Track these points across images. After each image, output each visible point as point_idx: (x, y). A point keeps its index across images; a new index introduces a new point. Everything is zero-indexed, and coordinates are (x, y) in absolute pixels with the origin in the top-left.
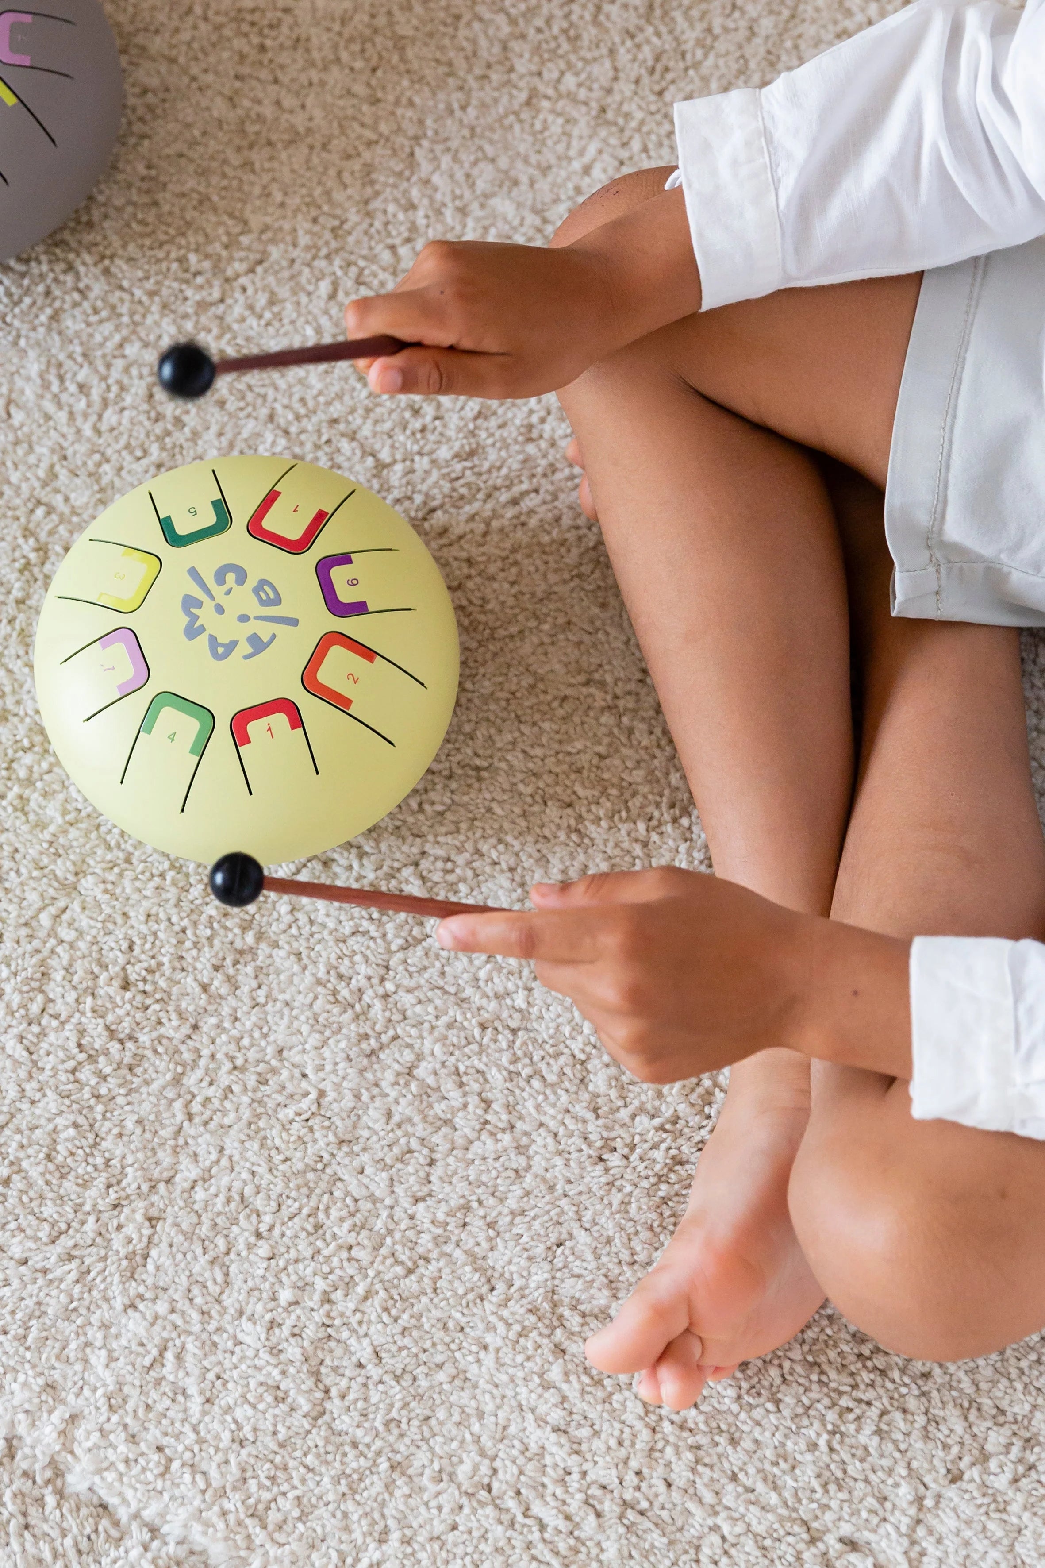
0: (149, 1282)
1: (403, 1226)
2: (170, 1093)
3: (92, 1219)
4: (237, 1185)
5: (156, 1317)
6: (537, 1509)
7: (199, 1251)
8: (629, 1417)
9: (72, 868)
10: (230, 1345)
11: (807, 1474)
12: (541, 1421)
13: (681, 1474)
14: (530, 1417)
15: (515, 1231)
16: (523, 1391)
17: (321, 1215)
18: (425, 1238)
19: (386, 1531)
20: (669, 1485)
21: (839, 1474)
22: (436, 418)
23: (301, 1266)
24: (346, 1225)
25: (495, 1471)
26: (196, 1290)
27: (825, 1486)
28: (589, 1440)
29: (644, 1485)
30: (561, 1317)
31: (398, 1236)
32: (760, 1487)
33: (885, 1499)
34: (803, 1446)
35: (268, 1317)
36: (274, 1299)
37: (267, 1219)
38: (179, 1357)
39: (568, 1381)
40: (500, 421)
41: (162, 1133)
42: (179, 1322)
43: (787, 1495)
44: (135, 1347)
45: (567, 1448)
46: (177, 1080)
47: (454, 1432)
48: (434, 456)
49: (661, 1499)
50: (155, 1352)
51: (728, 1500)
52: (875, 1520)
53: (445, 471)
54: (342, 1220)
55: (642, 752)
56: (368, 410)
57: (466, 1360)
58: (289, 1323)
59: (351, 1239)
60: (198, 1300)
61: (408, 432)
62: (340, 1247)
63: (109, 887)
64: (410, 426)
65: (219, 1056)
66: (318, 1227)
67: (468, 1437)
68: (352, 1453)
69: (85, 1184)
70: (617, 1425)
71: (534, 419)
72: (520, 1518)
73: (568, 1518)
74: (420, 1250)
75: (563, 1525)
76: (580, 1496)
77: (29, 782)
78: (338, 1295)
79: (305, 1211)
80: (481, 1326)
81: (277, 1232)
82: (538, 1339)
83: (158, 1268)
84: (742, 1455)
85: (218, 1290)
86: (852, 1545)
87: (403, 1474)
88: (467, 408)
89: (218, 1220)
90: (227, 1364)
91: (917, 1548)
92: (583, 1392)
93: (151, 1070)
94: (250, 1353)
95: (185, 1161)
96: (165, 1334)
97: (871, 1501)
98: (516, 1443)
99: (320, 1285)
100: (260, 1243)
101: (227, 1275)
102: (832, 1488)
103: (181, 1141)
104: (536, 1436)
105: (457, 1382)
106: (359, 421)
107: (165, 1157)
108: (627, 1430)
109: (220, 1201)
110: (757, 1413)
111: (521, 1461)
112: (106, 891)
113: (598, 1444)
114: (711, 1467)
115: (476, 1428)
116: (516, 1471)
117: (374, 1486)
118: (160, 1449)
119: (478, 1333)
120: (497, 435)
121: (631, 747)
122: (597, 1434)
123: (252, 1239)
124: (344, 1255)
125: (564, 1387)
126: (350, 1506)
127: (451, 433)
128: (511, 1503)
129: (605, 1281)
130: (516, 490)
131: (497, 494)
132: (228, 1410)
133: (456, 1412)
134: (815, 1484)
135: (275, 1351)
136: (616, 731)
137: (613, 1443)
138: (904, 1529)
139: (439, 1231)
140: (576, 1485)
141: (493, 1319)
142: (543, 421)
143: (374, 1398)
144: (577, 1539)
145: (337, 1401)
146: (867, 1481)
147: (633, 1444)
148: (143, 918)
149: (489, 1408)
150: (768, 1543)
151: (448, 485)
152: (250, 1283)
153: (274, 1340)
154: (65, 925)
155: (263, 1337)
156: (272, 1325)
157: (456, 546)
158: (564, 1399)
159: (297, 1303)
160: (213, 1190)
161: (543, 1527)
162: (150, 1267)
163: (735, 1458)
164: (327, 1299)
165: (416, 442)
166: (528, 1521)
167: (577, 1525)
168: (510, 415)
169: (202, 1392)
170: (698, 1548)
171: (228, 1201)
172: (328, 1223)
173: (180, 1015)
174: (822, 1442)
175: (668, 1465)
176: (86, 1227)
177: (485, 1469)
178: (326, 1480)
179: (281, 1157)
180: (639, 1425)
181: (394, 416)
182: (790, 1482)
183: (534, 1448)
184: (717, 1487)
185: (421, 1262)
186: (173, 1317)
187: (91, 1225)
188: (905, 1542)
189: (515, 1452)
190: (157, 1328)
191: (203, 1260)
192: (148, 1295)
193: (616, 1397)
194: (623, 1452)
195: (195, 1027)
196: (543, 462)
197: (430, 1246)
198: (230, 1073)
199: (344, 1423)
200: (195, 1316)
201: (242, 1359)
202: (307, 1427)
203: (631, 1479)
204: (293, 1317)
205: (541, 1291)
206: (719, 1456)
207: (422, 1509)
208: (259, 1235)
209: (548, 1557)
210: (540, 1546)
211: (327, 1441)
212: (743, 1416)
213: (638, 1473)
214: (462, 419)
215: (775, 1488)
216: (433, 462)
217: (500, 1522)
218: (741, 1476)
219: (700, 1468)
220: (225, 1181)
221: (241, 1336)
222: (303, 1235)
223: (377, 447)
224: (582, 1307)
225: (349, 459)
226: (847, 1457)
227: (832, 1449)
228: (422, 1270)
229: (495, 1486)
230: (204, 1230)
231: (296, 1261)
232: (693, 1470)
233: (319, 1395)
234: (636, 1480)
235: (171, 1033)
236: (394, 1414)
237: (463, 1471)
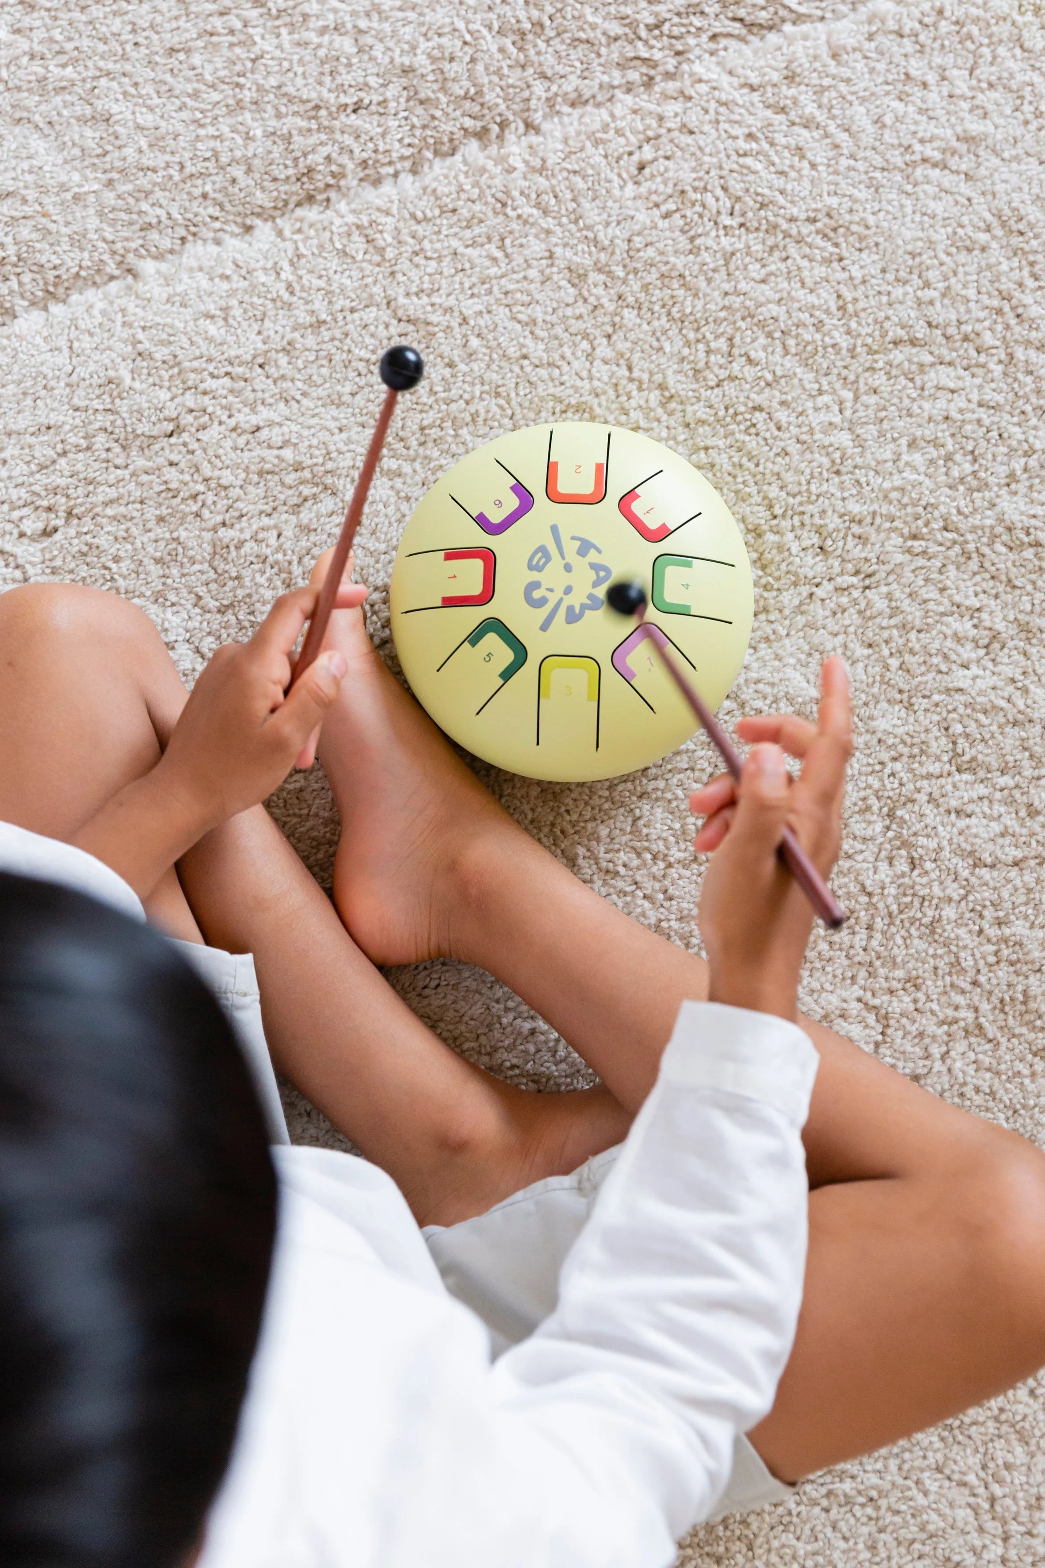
0: (555, 277)
1: (453, 446)
2: (658, 378)
3: (622, 274)
4: (566, 368)
5: (529, 266)
6: (226, 381)
7: (548, 318)
8: (226, 473)
9: (864, 436)
10: (475, 291)
11: (103, 541)
12: (271, 424)
13: (171, 474)
14: (278, 420)
15: (393, 507)
16: (295, 428)
17: (502, 402)
18: (436, 453)
19: (292, 293)
20: (171, 464)
21: (88, 560)
22: (981, 932)
23: (483, 365)
24: (482, 411)
25: (268, 377)
26: (526, 299)
27: (90, 546)
28: (235, 441)
29: (184, 450)
30: (317, 485)
31: (450, 439)
32: (122, 509)
33: (53, 573)
34: (122, 554)
35: (472, 323)
36: (479, 335)
37: (529, 369)
38: (495, 260)
39: (278, 457)
40: (940, 972)
41: (639, 354)
42: (515, 276)
43: (105, 520)
44: (524, 241)
45: (242, 425)
46: (662, 387)
47: (309, 371)
48: (953, 904)
49: (167, 451)
50: (509, 250)
51: (132, 486)
52: (48, 556)
53: (935, 901)
54: (488, 412)
55: (617, 847)
56: (1030, 891)
57: (342, 414)
58: (457, 330)
59: (472, 409)
60: (518, 295)
61: (988, 903)
62: (473, 398)
63: (831, 449)
64: (991, 909)
65: (655, 424)
66: (498, 395)
67: (298, 376)
68: (348, 304)
69: (646, 287)
70: (228, 462)
71: (921, 996)
72: (229, 369)
73: (205, 393)
74: (430, 444)
75: (202, 386)
76: (210, 410)
77: (949, 458)
78: (447, 372)
79: (513, 395)
80: (355, 437)
81: (517, 369)
82: (315, 461)
83: (560, 288)
84: (148, 516)
85: (515, 310)
86: (47, 533)
87: (311, 326)
88: (970, 958)
89: (556, 342)
90: (465, 279)
91: (12, 565)
92: (263, 460)
93: (684, 379)
94: (461, 297)
95: (609, 353)
96: (514, 263)
97: (58, 563)
98: (272, 401)
99: (462, 367)
100: (518, 354)
101: (519, 322)
102: (85, 549)
103: (622, 362)
104: (265, 414)
105: (335, 397)
106: (1026, 878)
107: (622, 346)
108: (220, 465)
109: (567, 351)
110: (162, 544)
111: (260, 395)
112: (831, 445)
113: (228, 443)
114: (159, 493)
115: (300, 384)
116: (257, 387)
117: (319, 305)
118: (454, 211)
119: (352, 433)
120: (931, 961)
121: (626, 844)
122: (235, 448)
123: (524, 351)
124: (466, 396)
125: (276, 452)
126: (322, 283)
127: (962, 932)
128: (240, 370)
129: (313, 527)
130: (878, 936)
131: (886, 921)
132: (440, 259)
133: (320, 381)
134: (96, 541)
135: (449, 310)
136: (646, 844)
137: (221, 452)
138: (28, 566)
139: (432, 465)
140: (219, 412)
141: (352, 447)
142: (915, 1001)
143: (368, 340)
144: (190, 388)
145: (387, 320)
146: (71, 572)
147: (209, 462)
148: (789, 449)
149: (305, 402)
150: (91, 488)
151: (921, 893)
152: (500, 329)
153: (456, 314)
154: (831, 403)
155: (464, 310)
156: (465, 321)
157: (872, 859)
158: (270, 447)
159: (465, 346)
160: (579, 354)
161: (213, 376)
162: (563, 283)
163: (151, 513)
164: (451, 365)
165: (975, 902)
166: (223, 371)
167: (195, 394)
168: (940, 983)
169: (463, 255)
170: (124, 448)
171: (563, 357)
172: (494, 401)
173: (704, 422)
174: (114, 567)
175: (182, 472)
176: (620, 268)
177: (272, 370)
178: (348, 282)
179: (557, 410)
180: (217, 473)
181: (1009, 905)
182: (109, 528)
183: (260, 408)
184: (145, 488)
185: (423, 439)
186: (521, 275)
187: (620, 272)
188: (20, 561)
189: (267, 395)
190: (521, 261)
191: (540, 317)
192: (548, 271)
193: (243, 475)
194: (211, 452)
195: (688, 425)
196: (882, 972)
197: (428, 452)
198: (637, 422)
199: (372, 313)
200: (511, 287)
201: (463, 290)
202: (389, 292)
203: (194, 446)
204: (458, 336)
205: (341, 488)
206: (160, 505)
207: (284, 322)
208: (525, 357)
209: (196, 364)
210: (204, 365)
211: (371, 296)
212: (167, 535)
213: (193, 452)
214: (965, 947)
215: (114, 518)
216: (950, 900)
217: (237, 357)
218: (138, 506)
219: (164, 487)
220: (576, 365)
221: (476, 300)
222: (500, 383)
223: (995, 874)
224: (310, 502)
225: (1002, 847)
226: (92, 572)
227: (106, 568)
228: (418, 435)
229: (259, 370)
230: (559, 330)
231: (488, 366)
232: (166, 482)
233: (400, 313)
234: (191, 447)
235: (695, 407)
236: (348, 341)
237: (283, 360)
